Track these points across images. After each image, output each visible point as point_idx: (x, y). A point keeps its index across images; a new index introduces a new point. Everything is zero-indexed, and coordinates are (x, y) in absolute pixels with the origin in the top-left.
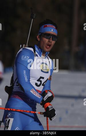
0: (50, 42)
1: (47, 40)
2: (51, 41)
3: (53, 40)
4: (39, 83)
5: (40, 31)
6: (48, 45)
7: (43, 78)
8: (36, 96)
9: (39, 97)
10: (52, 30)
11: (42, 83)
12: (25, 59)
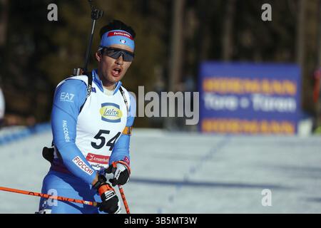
0: (118, 64)
1: (113, 61)
2: (121, 62)
3: (124, 60)
4: (98, 142)
5: (101, 44)
6: (115, 70)
7: (107, 132)
8: (83, 170)
9: (88, 172)
10: (122, 41)
11: (107, 141)
12: (67, 98)
